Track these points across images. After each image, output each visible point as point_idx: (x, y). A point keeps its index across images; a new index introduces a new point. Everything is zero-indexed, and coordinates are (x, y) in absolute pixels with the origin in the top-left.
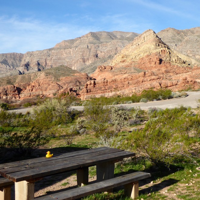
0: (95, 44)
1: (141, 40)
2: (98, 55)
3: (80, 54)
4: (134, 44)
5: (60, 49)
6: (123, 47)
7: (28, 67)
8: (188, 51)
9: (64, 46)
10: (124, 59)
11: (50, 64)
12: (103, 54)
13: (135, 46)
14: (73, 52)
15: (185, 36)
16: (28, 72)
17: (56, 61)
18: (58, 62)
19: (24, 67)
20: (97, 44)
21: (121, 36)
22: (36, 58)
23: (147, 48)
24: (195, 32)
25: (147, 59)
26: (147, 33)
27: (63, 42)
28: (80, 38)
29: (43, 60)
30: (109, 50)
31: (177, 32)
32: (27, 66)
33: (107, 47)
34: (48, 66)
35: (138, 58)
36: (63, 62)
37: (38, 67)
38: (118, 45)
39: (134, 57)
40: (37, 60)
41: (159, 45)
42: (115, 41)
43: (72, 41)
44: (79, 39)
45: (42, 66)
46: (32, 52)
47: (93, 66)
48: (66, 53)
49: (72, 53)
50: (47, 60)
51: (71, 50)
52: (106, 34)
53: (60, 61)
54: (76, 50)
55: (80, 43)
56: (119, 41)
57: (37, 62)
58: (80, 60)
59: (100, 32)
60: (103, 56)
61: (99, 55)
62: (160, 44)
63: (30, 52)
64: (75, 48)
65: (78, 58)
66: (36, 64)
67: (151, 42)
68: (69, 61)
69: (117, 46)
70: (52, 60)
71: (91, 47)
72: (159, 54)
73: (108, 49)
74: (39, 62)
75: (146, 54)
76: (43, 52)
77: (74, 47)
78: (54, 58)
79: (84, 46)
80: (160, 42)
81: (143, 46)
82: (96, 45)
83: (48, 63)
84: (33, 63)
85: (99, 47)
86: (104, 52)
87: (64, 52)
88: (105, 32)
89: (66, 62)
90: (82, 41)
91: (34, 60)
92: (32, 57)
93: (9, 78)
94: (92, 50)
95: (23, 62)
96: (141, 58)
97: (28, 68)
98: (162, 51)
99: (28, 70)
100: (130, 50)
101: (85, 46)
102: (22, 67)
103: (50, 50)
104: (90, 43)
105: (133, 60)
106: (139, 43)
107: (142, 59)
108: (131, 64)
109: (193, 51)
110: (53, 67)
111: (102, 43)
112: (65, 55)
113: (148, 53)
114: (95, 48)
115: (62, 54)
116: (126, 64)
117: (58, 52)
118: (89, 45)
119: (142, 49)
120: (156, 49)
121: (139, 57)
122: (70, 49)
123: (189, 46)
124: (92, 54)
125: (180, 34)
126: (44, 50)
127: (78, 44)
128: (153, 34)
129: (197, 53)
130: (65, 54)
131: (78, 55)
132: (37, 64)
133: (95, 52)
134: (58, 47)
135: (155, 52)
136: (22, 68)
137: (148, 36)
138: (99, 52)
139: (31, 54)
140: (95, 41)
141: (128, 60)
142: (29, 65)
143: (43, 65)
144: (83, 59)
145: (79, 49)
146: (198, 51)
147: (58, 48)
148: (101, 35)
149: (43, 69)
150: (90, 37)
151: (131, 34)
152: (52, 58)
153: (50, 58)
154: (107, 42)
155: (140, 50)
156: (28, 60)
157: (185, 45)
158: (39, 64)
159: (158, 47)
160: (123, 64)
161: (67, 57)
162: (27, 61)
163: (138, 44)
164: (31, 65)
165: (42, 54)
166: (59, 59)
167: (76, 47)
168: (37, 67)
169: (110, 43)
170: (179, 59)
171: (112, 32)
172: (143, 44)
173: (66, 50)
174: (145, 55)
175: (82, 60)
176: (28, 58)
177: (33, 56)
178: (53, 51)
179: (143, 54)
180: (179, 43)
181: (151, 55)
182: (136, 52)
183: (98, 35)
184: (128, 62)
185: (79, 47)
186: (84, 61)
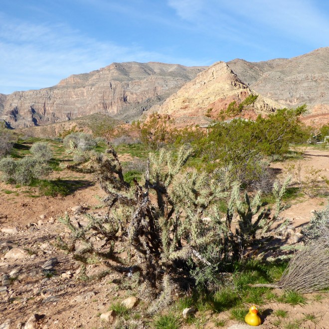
0: (121, 81)
1: (209, 77)
2: (126, 97)
3: (98, 97)
4: (196, 83)
5: (67, 88)
6: (165, 86)
7: (17, 115)
8: (267, 93)
9: (73, 83)
10: (186, 104)
11: (51, 112)
12: (135, 96)
13: (198, 86)
14: (87, 93)
15: (261, 72)
16: (17, 123)
17: (60, 106)
18: (64, 108)
19: (9, 115)
20: (125, 82)
21: (161, 70)
22: (28, 101)
23: (219, 89)
24: (274, 65)
25: (220, 104)
26: (218, 67)
27: (71, 77)
28: (98, 71)
29: (40, 104)
30: (144, 91)
31: (249, 65)
32: (15, 113)
33: (141, 86)
34: (48, 114)
35: (206, 103)
36: (71, 108)
37: (33, 116)
38: (158, 83)
39: (201, 101)
40: (30, 105)
41: (235, 85)
42: (153, 77)
43: (86, 76)
44: (97, 74)
45: (38, 114)
46: (23, 92)
47: (125, 115)
48: (76, 95)
49: (85, 94)
50: (46, 105)
51: (85, 90)
52: (137, 66)
53: (66, 107)
54: (93, 89)
55: (99, 79)
56: (160, 77)
57: (30, 108)
58: (99, 105)
59: (129, 63)
60: (135, 100)
61: (128, 98)
62: (237, 83)
63: (19, 92)
64: (90, 87)
65: (95, 102)
66: (29, 111)
67: (224, 80)
68: (80, 107)
69: (156, 85)
70: (55, 105)
71: (116, 85)
72: (237, 98)
73: (142, 89)
74: (34, 108)
75: (219, 98)
76: (40, 92)
77: (88, 86)
78: (58, 101)
79: (105, 85)
80: (237, 80)
81: (213, 86)
82: (123, 82)
83: (48, 109)
84: (24, 110)
85: (128, 85)
86: (136, 94)
87: (72, 93)
88: (135, 63)
89: (77, 107)
90: (102, 76)
91: (26, 105)
92: (22, 99)
93: (23, 130)
94: (118, 90)
95: (8, 108)
96: (211, 102)
97: (15, 116)
98: (241, 93)
99: (16, 120)
100: (192, 91)
101: (107, 84)
102: (6, 115)
103: (51, 89)
104: (115, 80)
105: (199, 106)
106: (206, 81)
107: (214, 104)
108: (197, 112)
109: (276, 94)
110: (55, 116)
111: (132, 79)
112: (75, 98)
113: (221, 96)
114: (123, 86)
115: (70, 96)
116: (190, 111)
117: (64, 93)
118: (113, 83)
119: (211, 89)
120: (232, 90)
121: (208, 101)
122: (82, 89)
123: (268, 86)
124: (117, 96)
125: (254, 69)
126: (41, 90)
127: (96, 80)
128: (226, 68)
129: (281, 97)
130: (74, 96)
131: (96, 98)
132: (31, 110)
133: (122, 93)
134: (64, 84)
135: (231, 95)
136: (7, 117)
137: (219, 72)
138: (128, 93)
139: (20, 95)
140: (122, 76)
141: (193, 106)
142: (17, 112)
143: (41, 113)
144: (103, 104)
145: (98, 88)
146: (282, 95)
147: (64, 87)
148: (130, 67)
149: (41, 118)
150: (113, 71)
151: (176, 67)
152: (55, 101)
153: (51, 102)
154: (140, 79)
155: (209, 91)
156: (16, 105)
157: (264, 85)
158: (33, 111)
159: (235, 88)
160: (185, 112)
161: (78, 100)
162: (14, 105)
163: (203, 83)
164: (22, 113)
165: (38, 96)
166: (66, 103)
167: (93, 85)
168: (31, 115)
169: (145, 80)
170: (266, 106)
171: (146, 64)
172: (212, 82)
173: (76, 90)
174: (217, 99)
175: (102, 106)
176: (16, 101)
177: (25, 98)
178: (56, 91)
179: (214, 97)
180: (254, 82)
181: (226, 99)
182: (201, 94)
183: (125, 68)
184: (193, 109)
185: (97, 85)
186: (105, 107)
